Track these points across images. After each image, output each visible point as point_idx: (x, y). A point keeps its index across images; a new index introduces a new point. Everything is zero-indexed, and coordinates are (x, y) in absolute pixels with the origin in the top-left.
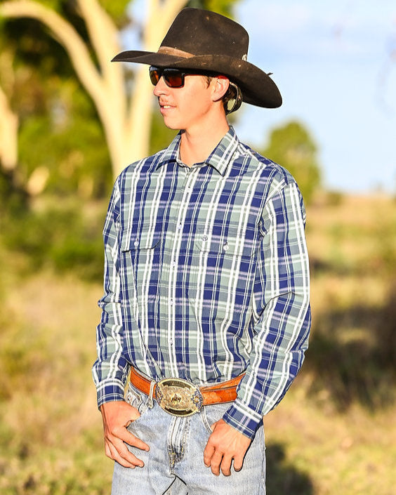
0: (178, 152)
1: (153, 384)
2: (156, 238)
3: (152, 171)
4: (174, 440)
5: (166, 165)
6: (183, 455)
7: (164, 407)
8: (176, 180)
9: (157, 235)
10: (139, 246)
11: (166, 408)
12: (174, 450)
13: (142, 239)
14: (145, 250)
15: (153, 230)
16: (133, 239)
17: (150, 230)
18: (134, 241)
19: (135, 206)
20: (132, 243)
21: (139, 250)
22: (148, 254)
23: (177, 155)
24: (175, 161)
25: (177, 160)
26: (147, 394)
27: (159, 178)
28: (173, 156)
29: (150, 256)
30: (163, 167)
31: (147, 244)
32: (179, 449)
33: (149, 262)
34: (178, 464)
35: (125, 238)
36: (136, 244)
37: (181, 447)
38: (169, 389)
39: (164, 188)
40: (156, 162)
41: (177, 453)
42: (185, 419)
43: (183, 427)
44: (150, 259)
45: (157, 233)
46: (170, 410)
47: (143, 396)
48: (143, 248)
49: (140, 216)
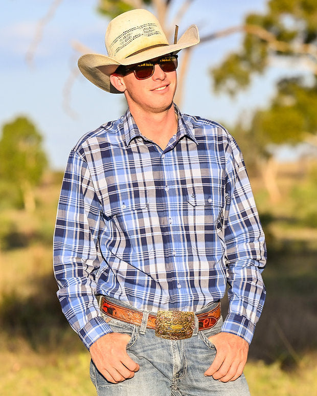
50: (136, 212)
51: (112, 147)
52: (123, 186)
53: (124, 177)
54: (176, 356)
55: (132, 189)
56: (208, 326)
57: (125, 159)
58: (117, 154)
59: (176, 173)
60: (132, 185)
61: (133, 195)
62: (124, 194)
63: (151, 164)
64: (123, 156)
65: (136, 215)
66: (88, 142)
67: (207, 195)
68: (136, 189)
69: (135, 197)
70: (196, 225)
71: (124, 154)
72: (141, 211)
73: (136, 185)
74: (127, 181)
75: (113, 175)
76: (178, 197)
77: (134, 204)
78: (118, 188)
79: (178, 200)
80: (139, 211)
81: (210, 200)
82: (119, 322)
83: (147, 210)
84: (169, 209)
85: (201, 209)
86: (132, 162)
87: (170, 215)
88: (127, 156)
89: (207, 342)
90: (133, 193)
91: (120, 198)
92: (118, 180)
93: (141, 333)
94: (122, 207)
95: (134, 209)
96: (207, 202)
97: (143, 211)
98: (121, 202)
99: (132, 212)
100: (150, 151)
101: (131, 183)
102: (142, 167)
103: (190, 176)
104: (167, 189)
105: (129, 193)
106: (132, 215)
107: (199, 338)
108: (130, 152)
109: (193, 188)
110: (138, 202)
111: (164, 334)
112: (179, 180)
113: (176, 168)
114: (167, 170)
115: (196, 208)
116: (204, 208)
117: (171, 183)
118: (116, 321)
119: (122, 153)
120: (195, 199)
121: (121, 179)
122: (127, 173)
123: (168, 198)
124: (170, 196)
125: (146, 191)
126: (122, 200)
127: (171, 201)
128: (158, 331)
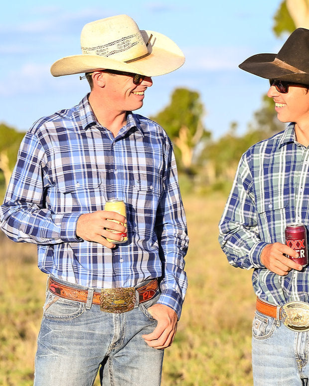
0: (294, 136)
1: (278, 308)
2: (285, 200)
3: (274, 152)
4: (298, 350)
5: (285, 146)
6: (307, 360)
7: (287, 325)
8: (295, 156)
9: (287, 198)
10: (273, 208)
11: (289, 326)
12: (300, 358)
13: (274, 202)
14: (278, 210)
15: (282, 194)
16: (267, 203)
17: (279, 195)
18: (268, 205)
19: (264, 178)
20: (266, 206)
21: (274, 211)
22: (281, 213)
23: (294, 138)
24: (293, 142)
25: (295, 142)
26: (273, 317)
27: (281, 156)
28: (291, 139)
29: (283, 214)
30: (282, 148)
31: (279, 206)
32: (304, 356)
33: (283, 219)
34: (304, 367)
35: (260, 203)
36: (270, 206)
37: (305, 354)
38: (292, 310)
39: (286, 163)
40: (277, 145)
41: (302, 360)
42: (305, 333)
43: (304, 339)
44: (283, 216)
45: (286, 196)
46: (292, 327)
47: (270, 319)
48: (276, 209)
49: (270, 185)
50: (88, 190)
51: (68, 132)
52: (78, 167)
53: (79, 158)
54: (117, 327)
55: (86, 170)
56: (147, 299)
57: (80, 143)
58: (73, 138)
59: (125, 159)
60: (85, 167)
61: (86, 176)
62: (78, 174)
63: (103, 149)
64: (78, 140)
65: (89, 193)
66: (45, 125)
67: (150, 183)
68: (89, 170)
69: (88, 177)
70: (138, 208)
71: (79, 138)
72: (93, 190)
73: (89, 166)
74: (81, 162)
75: (69, 156)
76: (125, 181)
77: (87, 184)
78: (73, 168)
79: (125, 183)
80: (91, 190)
81: (151, 187)
82: (66, 300)
83: (98, 190)
84: (117, 190)
85: (143, 194)
86: (86, 146)
87: (117, 195)
88: (82, 140)
89: (147, 313)
90: (86, 173)
91: (75, 177)
92: (73, 160)
93: (87, 308)
94: (77, 186)
95: (87, 188)
96: (149, 188)
97: (95, 190)
98: (75, 181)
99: (85, 191)
100: (102, 138)
101: (85, 164)
102: (95, 151)
103: (137, 164)
104: (116, 173)
105: (83, 173)
106: (85, 194)
107: (139, 310)
108: (84, 136)
109: (139, 174)
110: (91, 182)
111: (108, 308)
112: (127, 166)
113: (124, 154)
114: (117, 156)
115: (140, 193)
116: (146, 193)
117: (120, 167)
118: (63, 300)
119: (77, 138)
120: (140, 185)
121: (77, 160)
122: (82, 155)
123: (117, 180)
124: (118, 179)
125: (98, 172)
126: (77, 179)
127: (119, 183)
128: (103, 306)
